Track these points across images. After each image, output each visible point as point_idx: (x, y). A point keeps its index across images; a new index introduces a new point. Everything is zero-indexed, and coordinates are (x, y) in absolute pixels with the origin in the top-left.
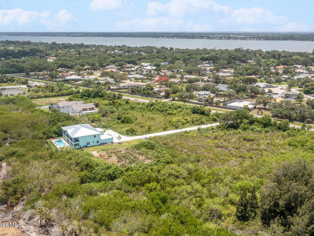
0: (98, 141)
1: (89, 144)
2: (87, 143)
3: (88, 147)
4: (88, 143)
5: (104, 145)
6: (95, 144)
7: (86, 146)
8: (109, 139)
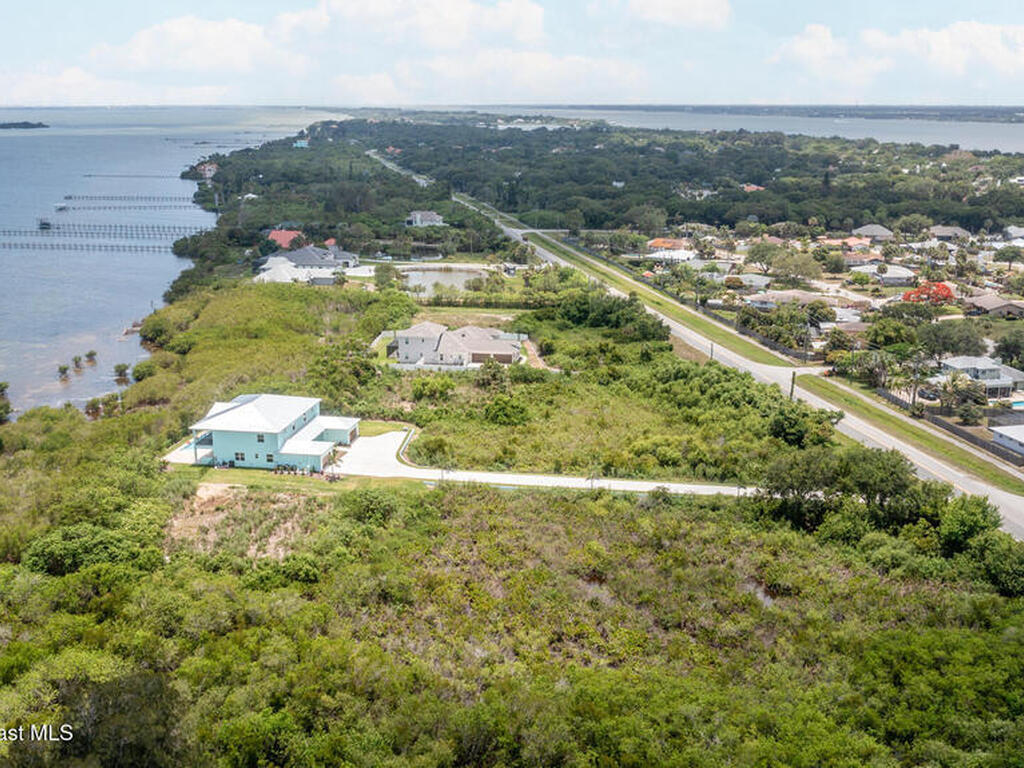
0: (271, 456)
1: (243, 459)
2: (237, 454)
3: (237, 468)
4: (240, 457)
5: (282, 473)
6: (263, 462)
7: (232, 465)
8: (307, 455)
